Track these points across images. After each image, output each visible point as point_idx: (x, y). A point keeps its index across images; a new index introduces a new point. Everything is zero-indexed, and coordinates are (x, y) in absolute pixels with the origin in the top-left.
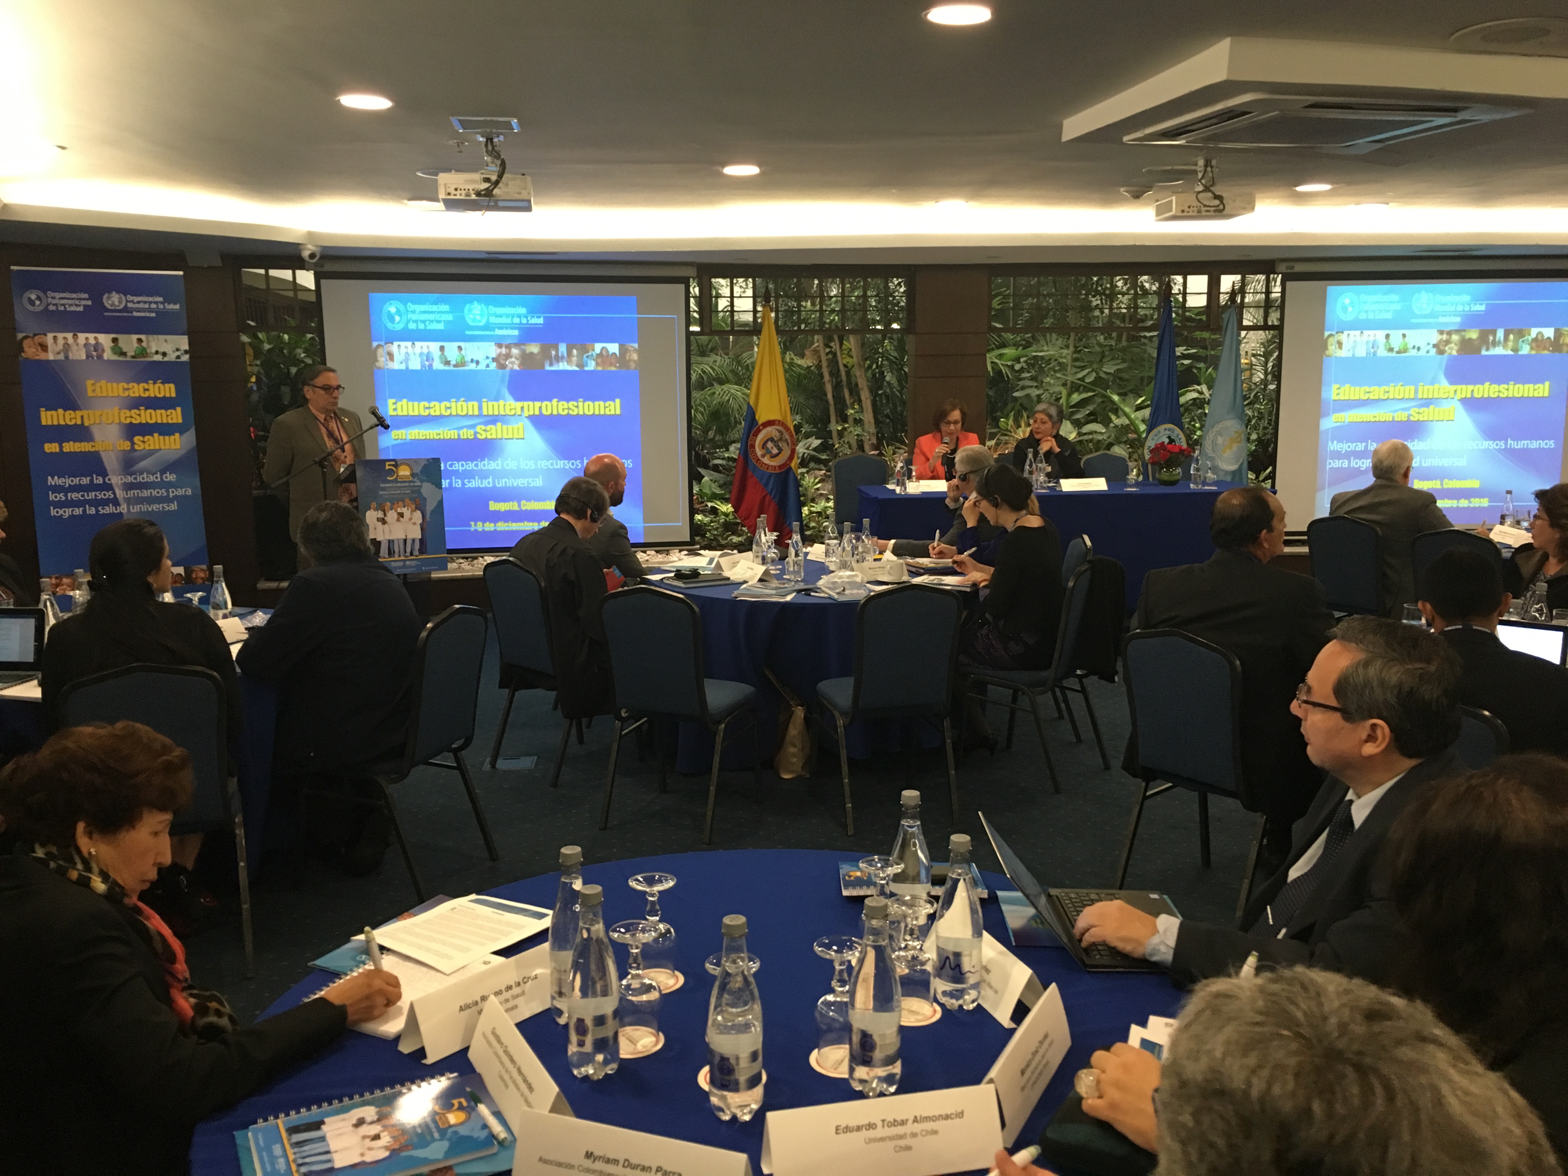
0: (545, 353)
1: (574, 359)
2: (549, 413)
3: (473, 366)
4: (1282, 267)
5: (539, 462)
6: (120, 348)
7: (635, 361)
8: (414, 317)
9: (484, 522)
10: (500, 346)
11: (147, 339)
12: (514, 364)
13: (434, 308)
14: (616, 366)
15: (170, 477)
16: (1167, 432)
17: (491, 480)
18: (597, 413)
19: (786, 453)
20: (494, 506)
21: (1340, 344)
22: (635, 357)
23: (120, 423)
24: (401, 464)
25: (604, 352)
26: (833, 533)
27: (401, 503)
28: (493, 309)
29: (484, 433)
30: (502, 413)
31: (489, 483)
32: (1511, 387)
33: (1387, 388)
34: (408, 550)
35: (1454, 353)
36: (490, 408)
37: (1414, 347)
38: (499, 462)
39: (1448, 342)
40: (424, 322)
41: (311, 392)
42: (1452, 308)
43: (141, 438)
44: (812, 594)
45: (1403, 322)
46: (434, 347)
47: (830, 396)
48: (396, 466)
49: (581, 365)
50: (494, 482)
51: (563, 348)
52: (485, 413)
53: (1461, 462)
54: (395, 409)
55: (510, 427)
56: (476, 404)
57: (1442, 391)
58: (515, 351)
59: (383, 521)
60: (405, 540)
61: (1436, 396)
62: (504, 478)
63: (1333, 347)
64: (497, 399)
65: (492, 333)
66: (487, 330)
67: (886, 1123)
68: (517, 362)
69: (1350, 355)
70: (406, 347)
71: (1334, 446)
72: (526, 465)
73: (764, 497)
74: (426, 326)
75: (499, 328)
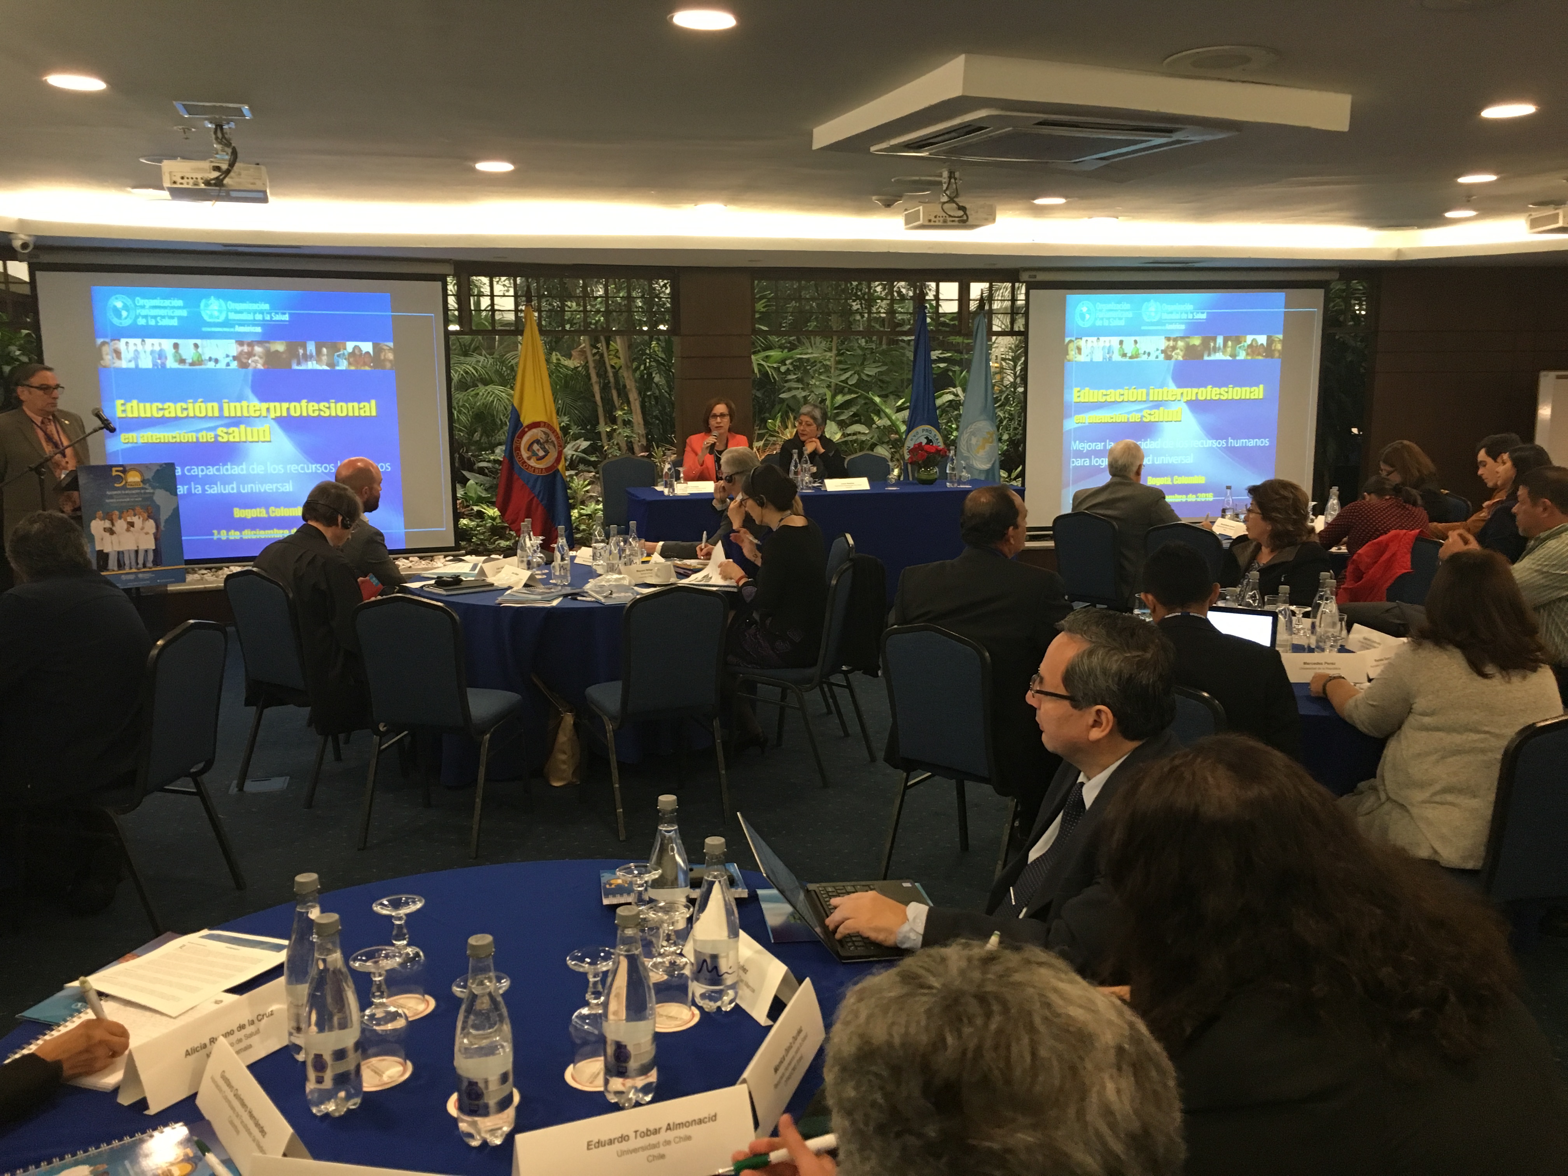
0: (292, 352)
1: (324, 358)
2: (298, 414)
3: (211, 365)
4: (1025, 276)
5: (288, 467)
7: (390, 361)
8: (144, 312)
9: (228, 530)
10: (241, 343)
12: (257, 363)
13: (167, 303)
14: (370, 366)
16: (925, 433)
17: (235, 485)
18: (351, 414)
19: (553, 455)
20: (238, 513)
21: (1079, 349)
22: (390, 356)
24: (131, 470)
25: (356, 351)
26: (600, 536)
27: (131, 512)
28: (232, 305)
29: (225, 436)
30: (245, 414)
31: (233, 489)
32: (1230, 389)
33: (1122, 391)
34: (141, 561)
35: (1180, 358)
36: (232, 409)
37: (1145, 353)
38: (244, 466)
39: (1174, 348)
40: (155, 317)
41: (26, 392)
42: (1177, 316)
44: (579, 598)
45: (1134, 329)
46: (167, 344)
47: (598, 398)
48: (124, 471)
49: (331, 364)
50: (238, 488)
51: (311, 347)
52: (226, 414)
53: (1189, 460)
54: (124, 411)
55: (255, 429)
56: (216, 405)
57: (1170, 394)
58: (258, 349)
59: (111, 532)
60: (137, 552)
61: (1165, 399)
62: (248, 483)
63: (1073, 353)
64: (239, 401)
65: (232, 330)
66: (225, 327)
67: (638, 1133)
68: (261, 361)
69: (1088, 359)
70: (135, 345)
71: (1076, 446)
72: (274, 469)
73: (532, 500)
74: (157, 322)
75: (240, 325)
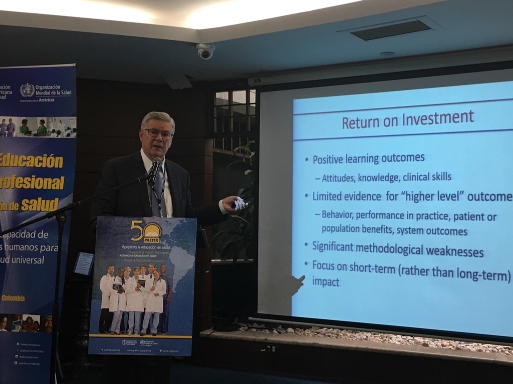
6: (27, 128)
11: (48, 121)
15: (44, 235)
23: (15, 188)
43: (27, 201)
48: (143, 225)
